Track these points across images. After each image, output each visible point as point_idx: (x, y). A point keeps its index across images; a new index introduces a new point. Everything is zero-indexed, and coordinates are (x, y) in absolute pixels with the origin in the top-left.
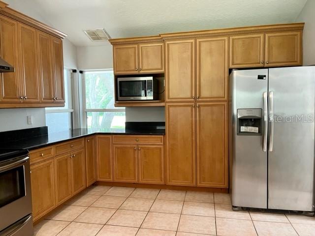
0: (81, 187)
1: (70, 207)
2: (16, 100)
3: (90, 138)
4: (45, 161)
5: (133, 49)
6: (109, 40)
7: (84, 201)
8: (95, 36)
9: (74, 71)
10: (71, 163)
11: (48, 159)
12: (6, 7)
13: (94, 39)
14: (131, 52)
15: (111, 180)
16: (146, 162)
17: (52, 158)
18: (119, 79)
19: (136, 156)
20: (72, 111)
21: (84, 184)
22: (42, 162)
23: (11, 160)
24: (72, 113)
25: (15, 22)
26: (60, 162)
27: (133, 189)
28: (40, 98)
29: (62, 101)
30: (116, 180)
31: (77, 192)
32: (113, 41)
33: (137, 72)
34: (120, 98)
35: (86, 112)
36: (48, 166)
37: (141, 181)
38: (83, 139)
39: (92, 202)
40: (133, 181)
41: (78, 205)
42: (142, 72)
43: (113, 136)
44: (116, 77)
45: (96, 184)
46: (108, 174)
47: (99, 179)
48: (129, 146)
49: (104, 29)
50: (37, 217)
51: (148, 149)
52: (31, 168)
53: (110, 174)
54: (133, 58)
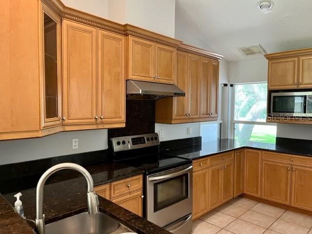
0: (230, 197)
1: (219, 214)
2: (183, 117)
3: (239, 151)
4: (202, 170)
5: (292, 63)
6: (265, 56)
7: (232, 211)
8: (249, 52)
9: (226, 85)
10: (222, 174)
11: (205, 169)
12: (182, 44)
13: (247, 54)
14: (290, 66)
15: (259, 196)
16: (302, 185)
17: (208, 168)
18: (273, 94)
19: (289, 177)
20: (221, 122)
21: (232, 194)
22: (200, 170)
23: (181, 167)
24: (221, 124)
25: (186, 54)
26: (213, 172)
27: (284, 210)
28: (200, 114)
29: (216, 115)
30: (263, 197)
31: (226, 200)
32: (268, 56)
33: (296, 86)
34: (272, 114)
35: (234, 124)
36: (205, 175)
37: (293, 205)
38: (233, 152)
39: (240, 214)
40: (284, 203)
41: (226, 213)
42: (301, 87)
43: (263, 152)
44: (270, 92)
45: (242, 196)
46: (255, 189)
47: (245, 192)
48: (281, 165)
49: (259, 45)
50: (196, 216)
51: (305, 171)
52: (194, 174)
53: (257, 189)
54: (291, 72)
